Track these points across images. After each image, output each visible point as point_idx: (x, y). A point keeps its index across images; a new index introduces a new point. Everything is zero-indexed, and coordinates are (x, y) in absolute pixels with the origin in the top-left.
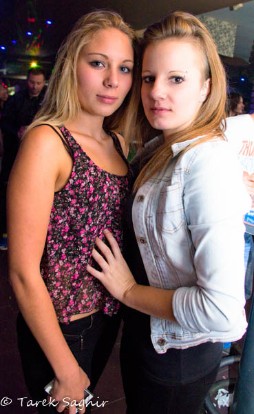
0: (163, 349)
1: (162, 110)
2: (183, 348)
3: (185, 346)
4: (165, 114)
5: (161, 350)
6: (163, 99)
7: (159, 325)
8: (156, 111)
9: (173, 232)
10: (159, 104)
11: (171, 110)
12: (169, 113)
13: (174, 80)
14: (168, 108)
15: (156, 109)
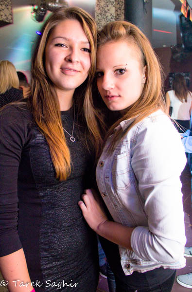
0: (129, 271)
1: (113, 97)
2: (143, 272)
3: (144, 271)
4: (116, 99)
5: (128, 273)
6: (112, 89)
7: (125, 254)
8: (109, 99)
9: (125, 188)
10: (110, 93)
11: (120, 96)
12: (118, 98)
13: (118, 72)
14: (117, 95)
15: (109, 97)
